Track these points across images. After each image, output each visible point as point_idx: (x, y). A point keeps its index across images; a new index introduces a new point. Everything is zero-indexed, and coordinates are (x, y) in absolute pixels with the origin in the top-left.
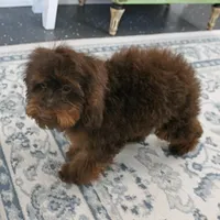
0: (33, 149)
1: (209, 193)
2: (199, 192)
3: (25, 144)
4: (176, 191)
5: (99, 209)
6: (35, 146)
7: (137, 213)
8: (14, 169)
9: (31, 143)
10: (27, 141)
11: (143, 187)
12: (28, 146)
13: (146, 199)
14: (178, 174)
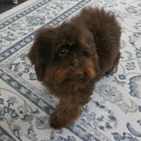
0: (22, 116)
1: (138, 92)
2: (133, 94)
3: (14, 115)
4: (121, 100)
5: (88, 137)
6: (21, 112)
7: (111, 128)
8: (19, 138)
9: (18, 112)
10: (14, 111)
11: (103, 107)
12: (17, 115)
13: (109, 115)
14: (116, 88)
